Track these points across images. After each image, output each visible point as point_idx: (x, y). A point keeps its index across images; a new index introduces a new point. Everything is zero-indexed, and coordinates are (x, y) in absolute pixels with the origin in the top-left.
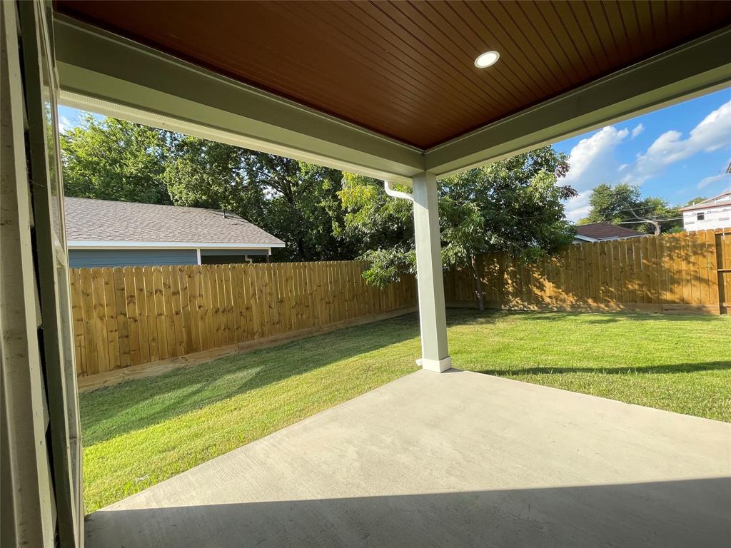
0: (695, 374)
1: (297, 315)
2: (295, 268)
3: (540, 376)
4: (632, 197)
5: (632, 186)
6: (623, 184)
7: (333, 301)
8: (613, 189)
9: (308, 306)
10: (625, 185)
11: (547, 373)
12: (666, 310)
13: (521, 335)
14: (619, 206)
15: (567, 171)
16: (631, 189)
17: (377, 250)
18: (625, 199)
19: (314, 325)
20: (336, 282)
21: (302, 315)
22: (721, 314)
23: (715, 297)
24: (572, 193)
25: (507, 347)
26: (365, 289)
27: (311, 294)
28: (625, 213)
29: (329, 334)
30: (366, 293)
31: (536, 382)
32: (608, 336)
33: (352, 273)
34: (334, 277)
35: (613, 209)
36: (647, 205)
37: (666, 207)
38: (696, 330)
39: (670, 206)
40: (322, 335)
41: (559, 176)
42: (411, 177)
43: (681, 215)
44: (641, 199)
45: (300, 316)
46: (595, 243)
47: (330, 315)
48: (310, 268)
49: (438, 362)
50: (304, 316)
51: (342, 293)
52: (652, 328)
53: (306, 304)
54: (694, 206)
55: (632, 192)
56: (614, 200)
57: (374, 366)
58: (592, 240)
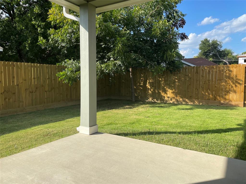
0: (223, 134)
1: (5, 99)
2: (5, 66)
3: (147, 136)
4: (219, 47)
5: (219, 42)
6: (215, 40)
7: (36, 91)
8: (211, 42)
9: (14, 93)
10: (216, 41)
11: (152, 134)
12: (222, 104)
13: (149, 115)
14: (212, 51)
15: (184, 25)
16: (219, 43)
17: (71, 60)
18: (216, 48)
19: (19, 107)
20: (38, 78)
21: (9, 99)
22: (244, 107)
23: (242, 98)
24: (186, 38)
25: (138, 121)
26: (61, 85)
27: (18, 85)
28: (214, 56)
29: (31, 113)
30: (61, 88)
31: (144, 139)
32: (192, 116)
33: (51, 73)
34: (37, 75)
35: (210, 53)
36: (225, 52)
37: (233, 55)
38: (232, 114)
39: (234, 54)
40: (25, 114)
41: (180, 27)
42: (79, 6)
43: (238, 59)
44: (222, 49)
45: (7, 100)
46: (194, 67)
47: (32, 100)
48: (17, 66)
49: (88, 128)
50: (11, 100)
51: (43, 86)
52: (213, 113)
53: (13, 92)
54: (243, 55)
55: (218, 45)
56: (210, 48)
57: (52, 133)
58: (193, 66)
